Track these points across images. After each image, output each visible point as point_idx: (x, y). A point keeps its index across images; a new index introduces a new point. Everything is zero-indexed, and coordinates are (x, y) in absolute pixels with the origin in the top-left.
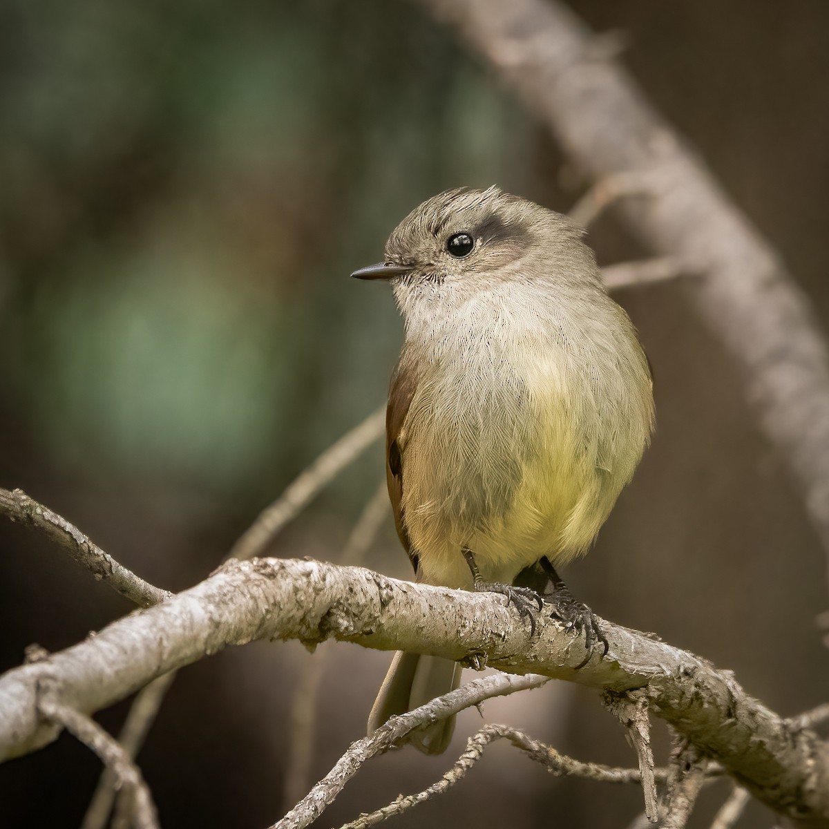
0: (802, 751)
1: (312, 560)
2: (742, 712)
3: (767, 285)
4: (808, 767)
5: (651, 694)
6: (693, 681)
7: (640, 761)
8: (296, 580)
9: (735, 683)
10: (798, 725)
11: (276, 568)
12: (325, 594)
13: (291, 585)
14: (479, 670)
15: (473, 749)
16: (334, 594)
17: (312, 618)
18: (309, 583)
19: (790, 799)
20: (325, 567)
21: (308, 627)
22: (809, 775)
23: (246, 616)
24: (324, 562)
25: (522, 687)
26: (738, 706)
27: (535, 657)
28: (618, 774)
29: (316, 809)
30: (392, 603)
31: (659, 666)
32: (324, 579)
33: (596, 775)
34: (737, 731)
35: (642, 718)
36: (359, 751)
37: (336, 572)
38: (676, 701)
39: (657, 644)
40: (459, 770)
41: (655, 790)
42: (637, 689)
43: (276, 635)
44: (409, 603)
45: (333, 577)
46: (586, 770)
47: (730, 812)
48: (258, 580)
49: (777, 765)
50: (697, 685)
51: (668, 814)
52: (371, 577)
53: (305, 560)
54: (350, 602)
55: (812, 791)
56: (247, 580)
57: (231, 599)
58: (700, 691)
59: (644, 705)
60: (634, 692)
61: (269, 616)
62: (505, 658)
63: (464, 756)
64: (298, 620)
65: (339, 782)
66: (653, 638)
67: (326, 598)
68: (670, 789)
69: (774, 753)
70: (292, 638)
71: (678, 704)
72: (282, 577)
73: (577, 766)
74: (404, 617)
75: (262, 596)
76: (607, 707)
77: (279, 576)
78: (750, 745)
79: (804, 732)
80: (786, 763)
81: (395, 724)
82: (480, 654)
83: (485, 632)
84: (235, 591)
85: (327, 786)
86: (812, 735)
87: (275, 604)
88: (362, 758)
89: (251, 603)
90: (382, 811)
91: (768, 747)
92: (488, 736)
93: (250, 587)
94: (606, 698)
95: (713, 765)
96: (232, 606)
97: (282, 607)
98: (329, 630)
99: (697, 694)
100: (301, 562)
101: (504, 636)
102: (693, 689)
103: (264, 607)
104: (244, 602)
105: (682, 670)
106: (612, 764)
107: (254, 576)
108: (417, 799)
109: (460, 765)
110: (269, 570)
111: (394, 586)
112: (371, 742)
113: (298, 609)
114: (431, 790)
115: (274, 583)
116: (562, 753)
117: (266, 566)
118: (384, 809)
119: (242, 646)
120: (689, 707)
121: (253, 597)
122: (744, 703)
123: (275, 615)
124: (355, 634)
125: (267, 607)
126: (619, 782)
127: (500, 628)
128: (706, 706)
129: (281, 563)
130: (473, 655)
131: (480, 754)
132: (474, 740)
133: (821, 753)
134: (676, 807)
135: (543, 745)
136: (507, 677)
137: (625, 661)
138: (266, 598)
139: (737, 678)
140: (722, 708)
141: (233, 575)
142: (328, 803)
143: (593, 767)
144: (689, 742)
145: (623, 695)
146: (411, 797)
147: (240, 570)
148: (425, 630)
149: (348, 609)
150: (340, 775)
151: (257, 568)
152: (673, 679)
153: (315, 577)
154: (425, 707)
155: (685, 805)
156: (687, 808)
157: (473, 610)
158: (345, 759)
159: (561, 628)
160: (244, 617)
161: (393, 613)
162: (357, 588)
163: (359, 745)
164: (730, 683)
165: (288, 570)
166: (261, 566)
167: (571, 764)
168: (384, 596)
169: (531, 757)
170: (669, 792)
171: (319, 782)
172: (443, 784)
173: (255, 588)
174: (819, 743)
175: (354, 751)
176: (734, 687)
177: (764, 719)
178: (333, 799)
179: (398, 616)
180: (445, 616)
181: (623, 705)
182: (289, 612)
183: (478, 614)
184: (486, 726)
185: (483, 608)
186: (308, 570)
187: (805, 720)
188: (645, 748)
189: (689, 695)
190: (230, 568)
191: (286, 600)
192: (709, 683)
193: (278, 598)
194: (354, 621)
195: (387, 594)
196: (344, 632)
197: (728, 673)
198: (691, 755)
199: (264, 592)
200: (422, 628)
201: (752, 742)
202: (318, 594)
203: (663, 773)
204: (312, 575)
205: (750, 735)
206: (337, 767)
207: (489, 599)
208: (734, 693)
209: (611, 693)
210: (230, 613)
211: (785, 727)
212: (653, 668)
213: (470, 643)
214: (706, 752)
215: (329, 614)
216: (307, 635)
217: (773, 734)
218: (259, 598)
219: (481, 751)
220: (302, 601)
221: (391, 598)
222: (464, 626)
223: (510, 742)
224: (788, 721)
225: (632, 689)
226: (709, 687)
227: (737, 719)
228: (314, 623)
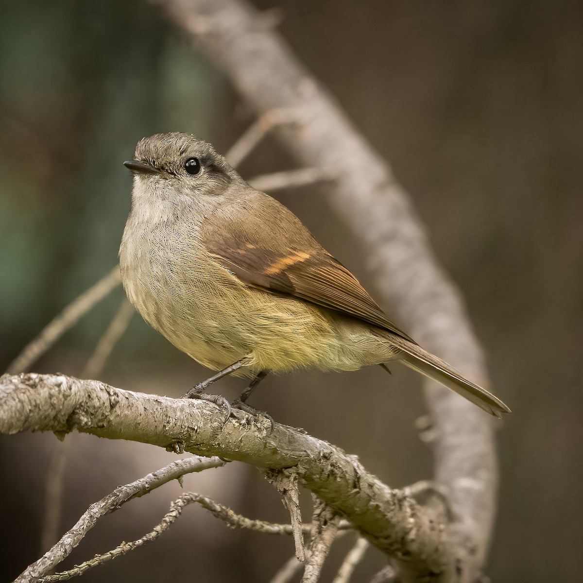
0: (407, 512)
1: (61, 376)
2: (363, 485)
3: (381, 187)
4: (410, 523)
5: (300, 471)
6: (329, 462)
7: (292, 518)
8: (51, 389)
9: (359, 463)
10: (403, 494)
11: (37, 380)
12: (71, 399)
13: (47, 393)
14: (179, 453)
15: (174, 510)
16: (77, 400)
17: (62, 416)
18: (60, 391)
19: (396, 546)
20: (71, 380)
21: (59, 422)
22: (411, 529)
23: (15, 414)
24: (70, 376)
25: (210, 466)
26: (361, 480)
27: (219, 444)
28: (276, 528)
29: (66, 551)
30: (118, 406)
31: (305, 451)
32: (70, 389)
33: (260, 528)
34: (360, 498)
35: (293, 488)
36: (95, 510)
37: (79, 384)
38: (318, 476)
39: (304, 436)
40: (165, 524)
41: (302, 539)
42: (290, 467)
43: (37, 427)
44: (130, 406)
45: (77, 388)
46: (254, 525)
47: (355, 556)
48: (24, 389)
49: (388, 521)
50: (332, 465)
51: (312, 556)
52: (103, 387)
53: (58, 375)
54: (89, 404)
55: (413, 540)
56: (17, 389)
57: (5, 402)
58: (335, 469)
59: (295, 479)
60: (287, 470)
61: (31, 414)
62: (198, 445)
63: (168, 514)
64: (52, 417)
65: (82, 532)
66: (301, 432)
67: (72, 401)
68: (313, 538)
69: (386, 514)
70: (48, 430)
71: (319, 478)
72: (41, 387)
73: (248, 522)
74: (126, 416)
75: (27, 400)
76: (268, 480)
77: (39, 387)
78: (370, 508)
79: (408, 499)
80: (394, 520)
81: (121, 491)
82: (179, 443)
83: (183, 427)
84: (7, 396)
85: (73, 535)
86: (413, 501)
87: (36, 406)
88: (98, 515)
89: (19, 405)
90: (111, 553)
91: (382, 509)
92: (185, 501)
93: (19, 394)
94: (268, 473)
95: (343, 522)
96: (5, 407)
97: (41, 407)
98: (74, 424)
99: (332, 471)
100: (54, 377)
101: (197, 430)
102: (329, 468)
103: (28, 408)
104: (14, 404)
105: (322, 455)
106: (272, 521)
107: (21, 386)
108: (135, 545)
109: (165, 521)
110: (31, 382)
111: (119, 394)
112: (104, 504)
113: (52, 410)
114: (145, 538)
115: (35, 391)
116: (237, 513)
117: (29, 379)
118: (112, 552)
119: (12, 435)
120: (327, 480)
121: (21, 401)
122: (365, 478)
123: (36, 414)
124: (92, 427)
125: (30, 407)
126: (278, 534)
127: (194, 424)
128: (339, 479)
129: (40, 378)
130: (175, 443)
131: (180, 513)
132: (175, 503)
133: (419, 514)
134: (317, 551)
135: (224, 507)
136: (199, 459)
137: (282, 448)
138: (30, 401)
139: (361, 460)
140: (350, 481)
141: (6, 385)
142: (74, 547)
143: (259, 523)
144: (326, 505)
145: (280, 472)
146: (131, 544)
147: (11, 382)
148: (141, 425)
149: (87, 410)
150: (83, 527)
151: (23, 381)
152: (316, 461)
153: (64, 387)
154: (141, 480)
155: (324, 550)
156: (325, 552)
157: (175, 411)
158: (86, 516)
159: (237, 424)
160: (13, 415)
161: (119, 413)
162: (94, 395)
163: (96, 506)
164: (356, 464)
165: (45, 382)
166: (26, 379)
167: (243, 521)
168: (112, 400)
169: (215, 515)
170: (312, 541)
171: (68, 532)
172: (153, 534)
173: (22, 395)
174: (418, 507)
175: (92, 510)
176: (358, 467)
177: (378, 489)
178: (78, 544)
179: (122, 416)
180: (155, 416)
181: (280, 479)
182: (45, 411)
183: (179, 414)
184: (184, 494)
185: (182, 410)
186: (59, 382)
187: (408, 491)
188: (295, 509)
189: (326, 472)
190: (4, 381)
191: (43, 403)
192: (341, 464)
193: (38, 402)
194: (91, 419)
195: (114, 399)
196: (84, 426)
197: (355, 457)
198: (328, 514)
199: (28, 397)
200: (139, 424)
201: (370, 506)
202: (65, 399)
203: (307, 527)
204: (62, 386)
205: (370, 500)
206: (80, 522)
207: (186, 404)
208: (358, 471)
209: (272, 470)
210: (4, 412)
211: (394, 495)
212: (302, 453)
213: (172, 435)
214: (338, 513)
215: (74, 413)
216: (58, 428)
217: (385, 499)
218: (25, 401)
219: (180, 511)
220: (55, 404)
221: (118, 402)
222: (168, 422)
223: (201, 505)
224: (396, 491)
225: (286, 468)
226: (341, 466)
227: (360, 489)
228: (63, 419)
